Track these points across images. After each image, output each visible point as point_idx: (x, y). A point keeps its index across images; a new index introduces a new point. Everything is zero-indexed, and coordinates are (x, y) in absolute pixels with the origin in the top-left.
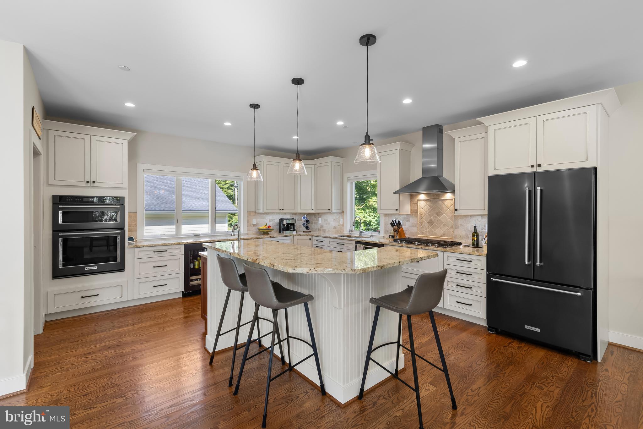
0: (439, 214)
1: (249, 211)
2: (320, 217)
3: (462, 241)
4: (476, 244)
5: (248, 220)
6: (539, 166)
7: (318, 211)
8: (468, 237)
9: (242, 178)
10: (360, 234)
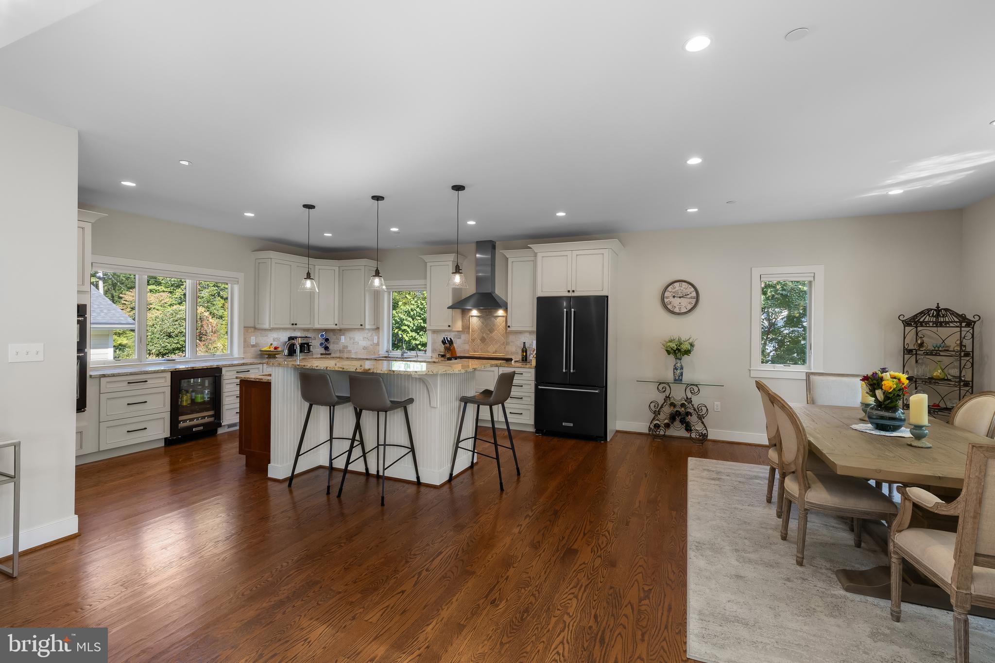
0: (491, 331)
1: (246, 326)
2: (343, 334)
3: (513, 357)
4: (525, 359)
5: (245, 339)
6: (573, 291)
7: (342, 327)
8: (517, 353)
9: (237, 280)
10: (402, 355)
